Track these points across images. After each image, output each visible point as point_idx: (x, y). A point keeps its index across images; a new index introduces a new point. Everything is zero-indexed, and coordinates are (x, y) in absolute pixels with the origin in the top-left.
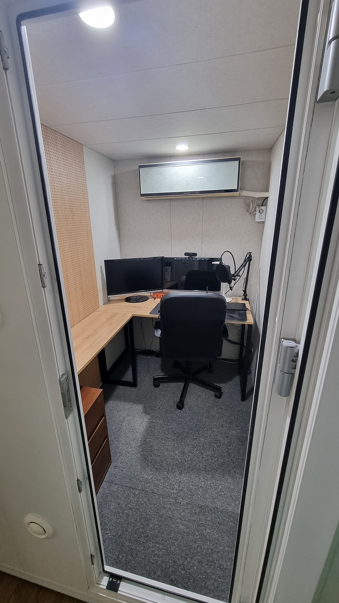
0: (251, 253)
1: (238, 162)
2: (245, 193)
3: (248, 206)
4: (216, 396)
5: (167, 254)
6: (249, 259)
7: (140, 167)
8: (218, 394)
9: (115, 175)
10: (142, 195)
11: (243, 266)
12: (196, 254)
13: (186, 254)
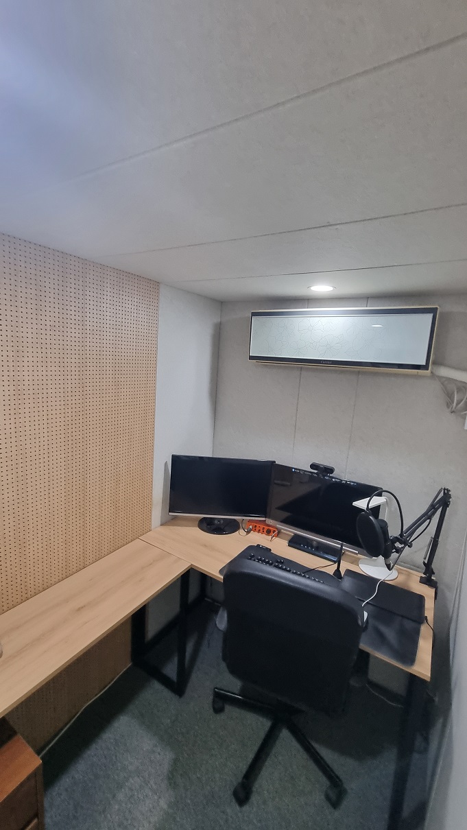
0: (448, 491)
1: (430, 316)
2: (444, 372)
3: (450, 396)
4: (328, 798)
5: (282, 459)
6: (443, 502)
7: (254, 314)
8: (333, 796)
9: (220, 323)
10: (252, 358)
11: (428, 516)
12: (331, 470)
13: (313, 466)
